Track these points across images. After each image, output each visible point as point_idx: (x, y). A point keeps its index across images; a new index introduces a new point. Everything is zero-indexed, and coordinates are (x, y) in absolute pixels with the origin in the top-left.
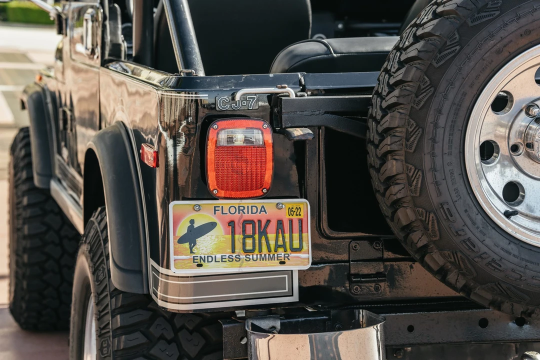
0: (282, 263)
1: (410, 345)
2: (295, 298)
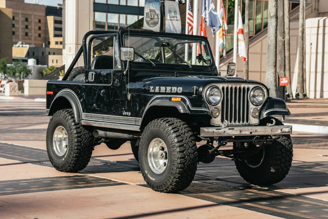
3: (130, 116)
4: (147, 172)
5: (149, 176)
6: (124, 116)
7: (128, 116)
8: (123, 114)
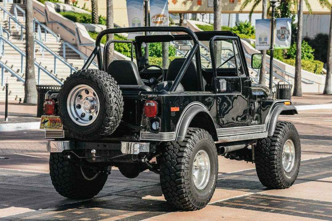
0: (58, 129)
1: (86, 149)
2: (64, 137)
3: (257, 124)
4: (285, 174)
5: (287, 176)
8: (252, 123)
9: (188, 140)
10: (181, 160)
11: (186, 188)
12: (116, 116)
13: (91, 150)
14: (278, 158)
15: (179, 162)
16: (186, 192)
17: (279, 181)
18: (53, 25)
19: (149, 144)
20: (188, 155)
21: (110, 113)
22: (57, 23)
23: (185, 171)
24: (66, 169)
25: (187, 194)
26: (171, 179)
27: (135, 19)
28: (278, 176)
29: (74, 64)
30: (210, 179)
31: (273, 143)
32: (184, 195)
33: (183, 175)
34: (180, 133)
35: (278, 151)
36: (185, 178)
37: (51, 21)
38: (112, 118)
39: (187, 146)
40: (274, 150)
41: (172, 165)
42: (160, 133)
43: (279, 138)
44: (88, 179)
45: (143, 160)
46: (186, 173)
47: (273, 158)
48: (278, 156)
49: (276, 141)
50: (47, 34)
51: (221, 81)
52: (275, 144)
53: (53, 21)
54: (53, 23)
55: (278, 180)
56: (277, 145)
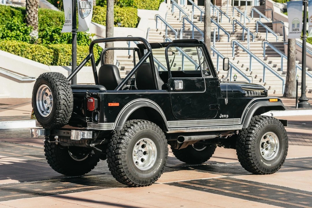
3: (228, 118)
4: (262, 161)
5: (265, 164)
6: (222, 118)
7: (226, 118)
8: (220, 117)
9: (128, 129)
10: (119, 146)
11: (124, 168)
12: (65, 109)
13: (54, 136)
14: (252, 147)
15: (118, 147)
16: (124, 172)
17: (255, 168)
18: (277, 24)
19: (92, 132)
20: (126, 141)
21: (59, 107)
22: (280, 22)
23: (122, 154)
24: (53, 151)
25: (125, 173)
26: (113, 161)
27: (294, 20)
28: (254, 163)
29: (273, 61)
30: (157, 163)
31: (249, 135)
32: (123, 174)
33: (120, 158)
34: (120, 124)
35: (253, 142)
36: (122, 160)
37: (276, 21)
38: (61, 111)
39: (125, 134)
40: (249, 140)
41: (113, 150)
42: (99, 123)
43: (255, 130)
44: (77, 160)
45: (91, 145)
46: (124, 156)
47: (247, 147)
48: (252, 146)
49: (251, 133)
50: (268, 34)
51: (176, 81)
52: (250, 135)
53: (277, 21)
54: (277, 23)
55: (254, 166)
56: (252, 136)
